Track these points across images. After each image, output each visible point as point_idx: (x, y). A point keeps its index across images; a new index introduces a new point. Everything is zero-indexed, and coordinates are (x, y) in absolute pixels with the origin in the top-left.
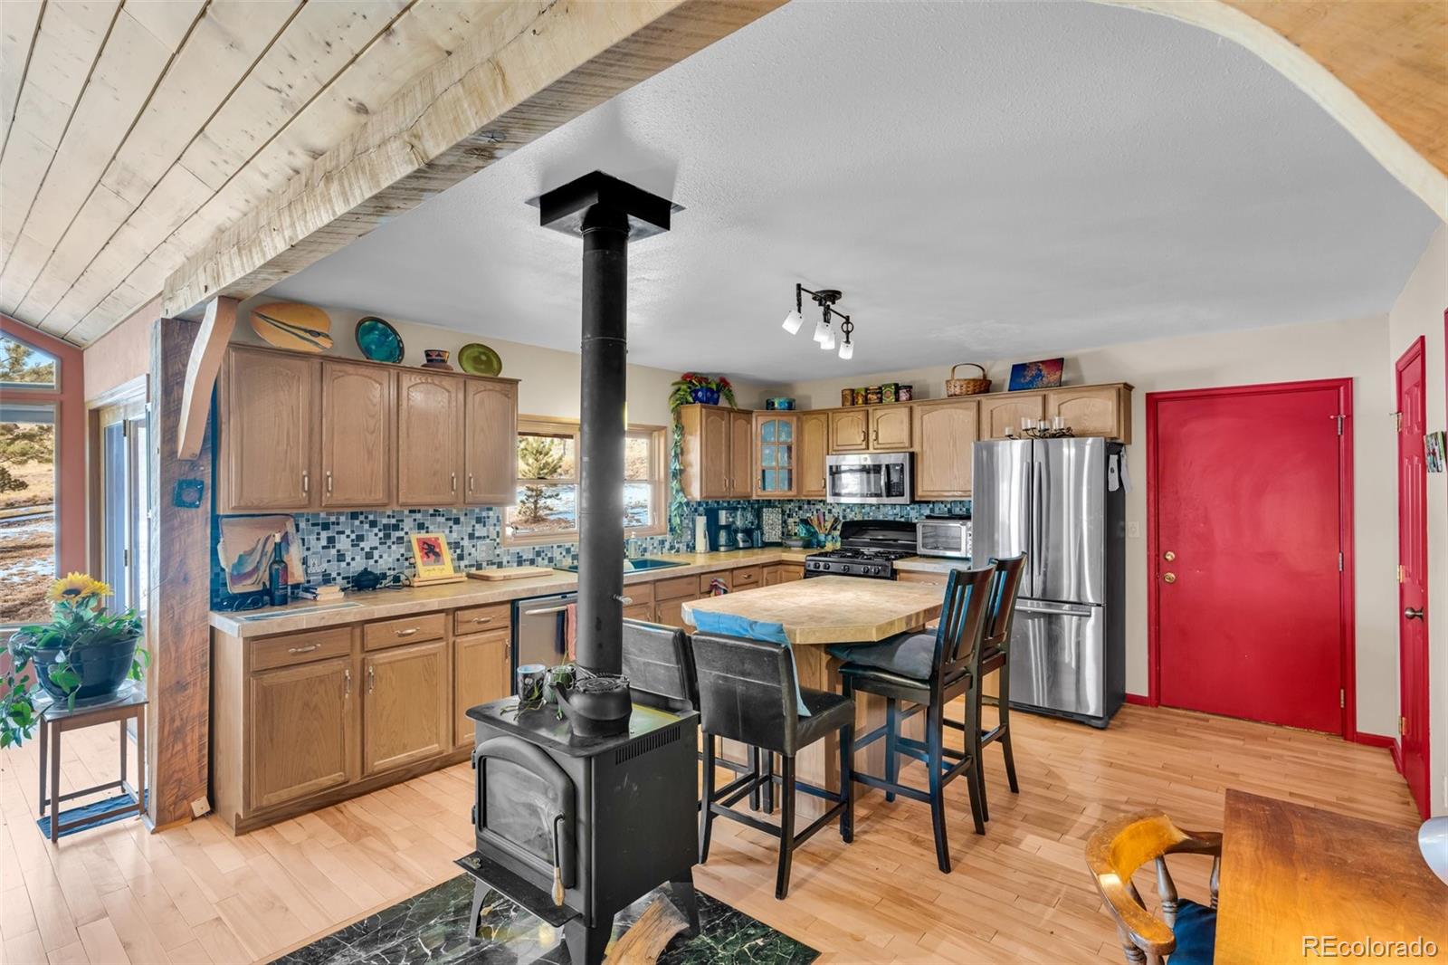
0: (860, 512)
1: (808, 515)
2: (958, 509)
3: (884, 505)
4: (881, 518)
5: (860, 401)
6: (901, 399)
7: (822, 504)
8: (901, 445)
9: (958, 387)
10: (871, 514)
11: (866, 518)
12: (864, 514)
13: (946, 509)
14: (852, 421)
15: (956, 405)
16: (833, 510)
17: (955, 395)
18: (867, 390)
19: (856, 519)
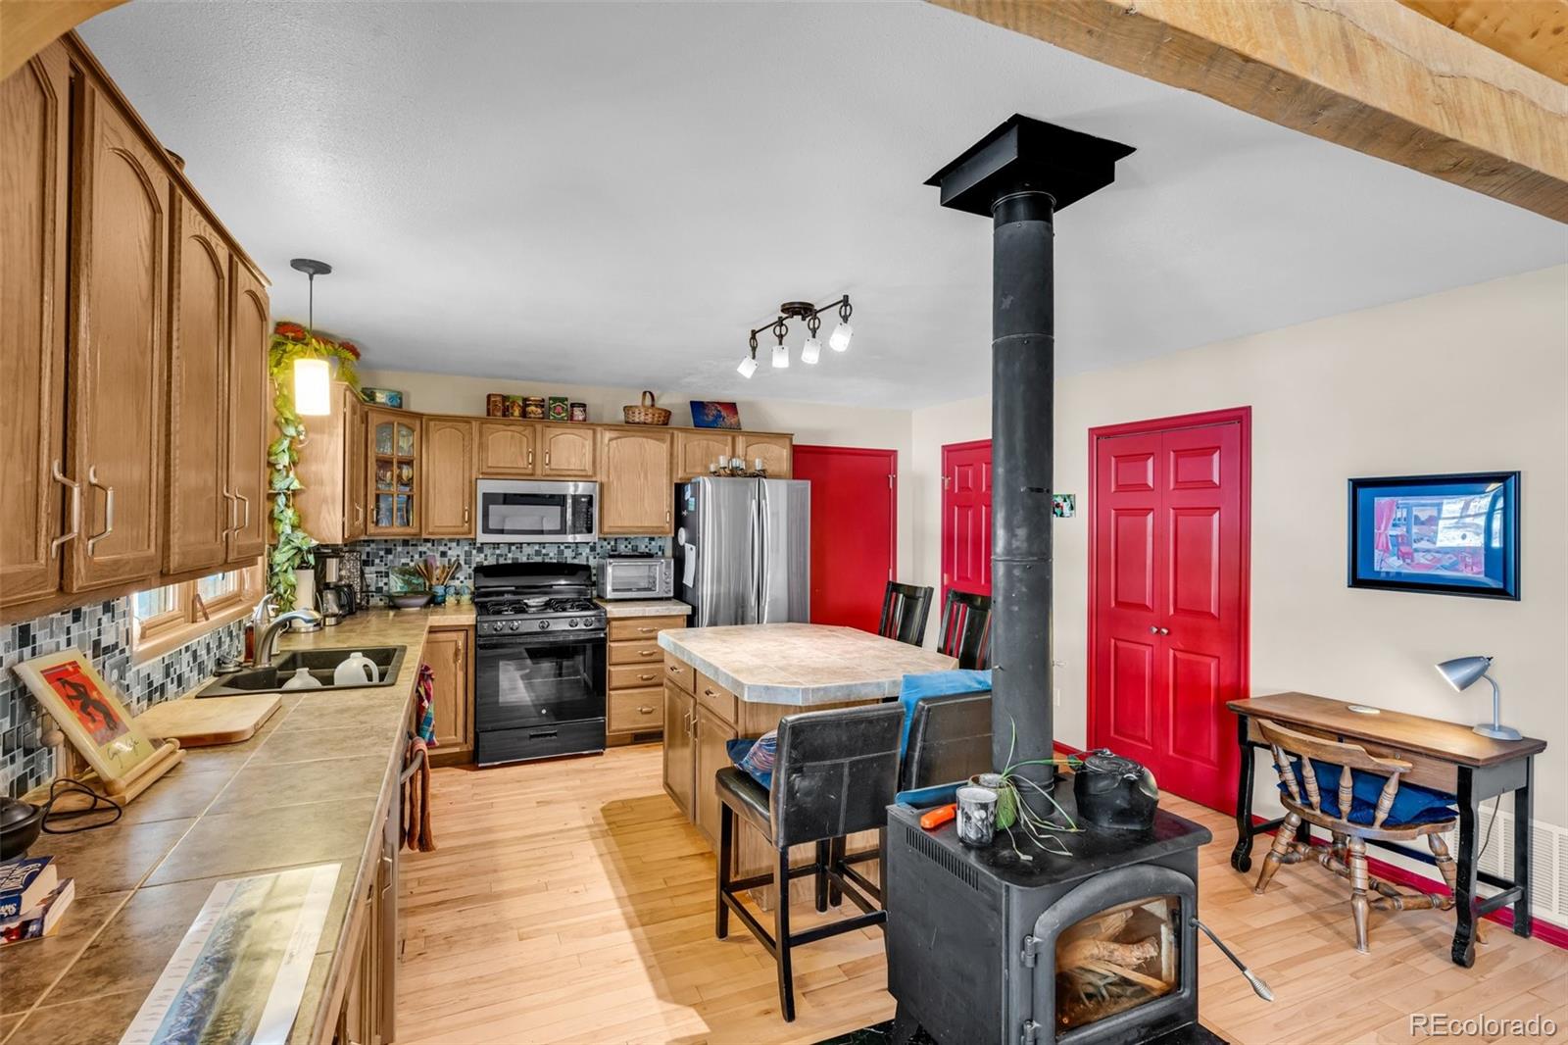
0: (493, 554)
1: (403, 561)
2: (623, 546)
3: (529, 544)
4: (524, 560)
5: (517, 413)
6: (576, 418)
7: (429, 545)
8: (584, 473)
9: (650, 416)
10: (510, 555)
11: (502, 561)
12: (499, 556)
13: (609, 547)
14: (512, 437)
15: (647, 434)
16: (450, 553)
17: (645, 423)
18: (525, 400)
19: (486, 563)
